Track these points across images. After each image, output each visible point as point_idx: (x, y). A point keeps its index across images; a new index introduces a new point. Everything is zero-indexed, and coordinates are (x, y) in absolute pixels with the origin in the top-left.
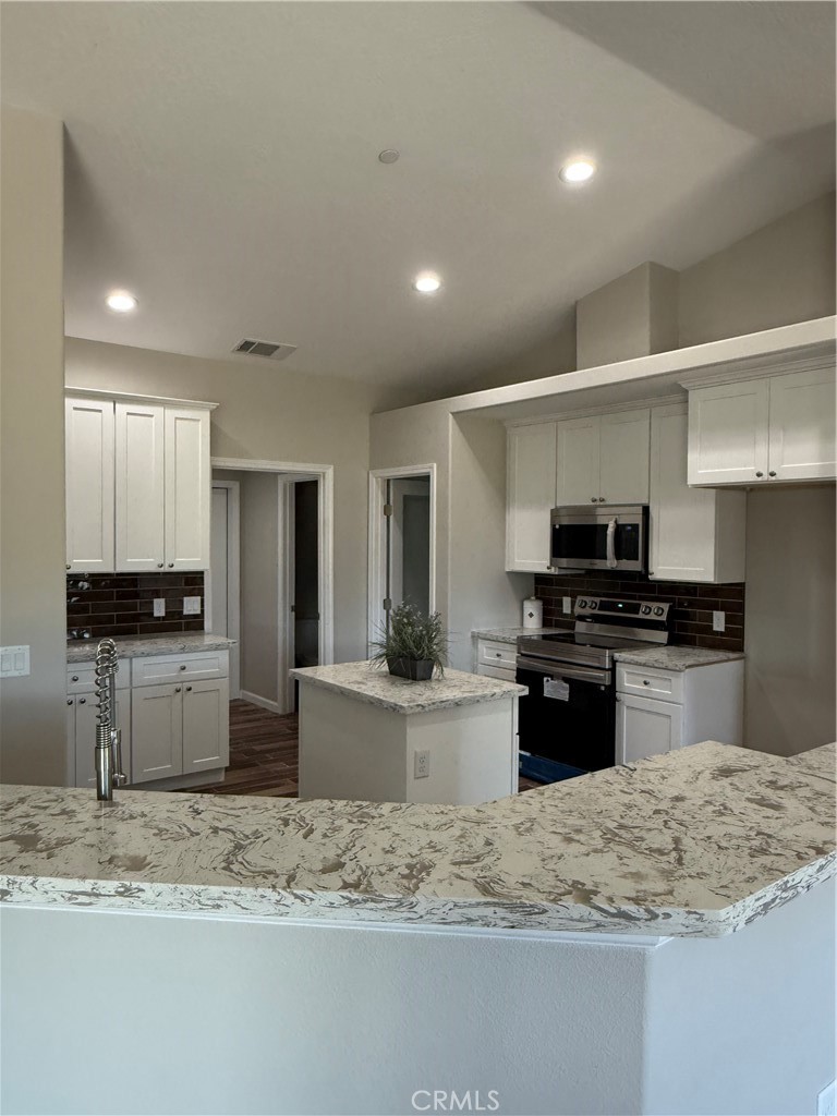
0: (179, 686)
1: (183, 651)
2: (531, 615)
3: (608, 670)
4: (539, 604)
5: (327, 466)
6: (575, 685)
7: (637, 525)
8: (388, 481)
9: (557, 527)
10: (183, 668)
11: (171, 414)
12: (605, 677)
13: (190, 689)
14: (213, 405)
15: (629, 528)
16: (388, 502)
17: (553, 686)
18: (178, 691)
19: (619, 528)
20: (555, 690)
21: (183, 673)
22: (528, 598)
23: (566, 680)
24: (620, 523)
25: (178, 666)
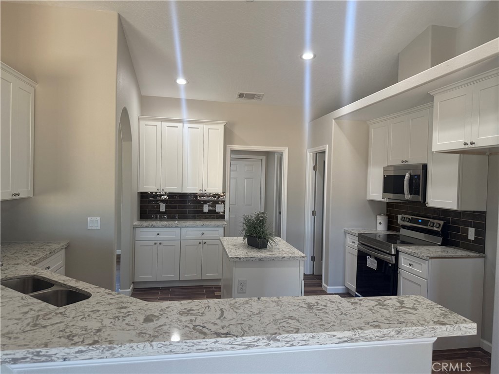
0: (201, 241)
1: (202, 226)
2: (380, 223)
3: (393, 255)
4: (386, 218)
5: (285, 148)
6: (380, 262)
7: (420, 175)
8: (316, 153)
9: (386, 176)
10: (203, 234)
11: (207, 127)
12: (392, 260)
13: (205, 243)
14: (225, 123)
15: (416, 177)
16: (316, 165)
17: (371, 261)
18: (200, 243)
19: (411, 178)
20: (372, 263)
21: (203, 236)
22: (380, 214)
23: (376, 258)
24: (412, 174)
25: (201, 232)
